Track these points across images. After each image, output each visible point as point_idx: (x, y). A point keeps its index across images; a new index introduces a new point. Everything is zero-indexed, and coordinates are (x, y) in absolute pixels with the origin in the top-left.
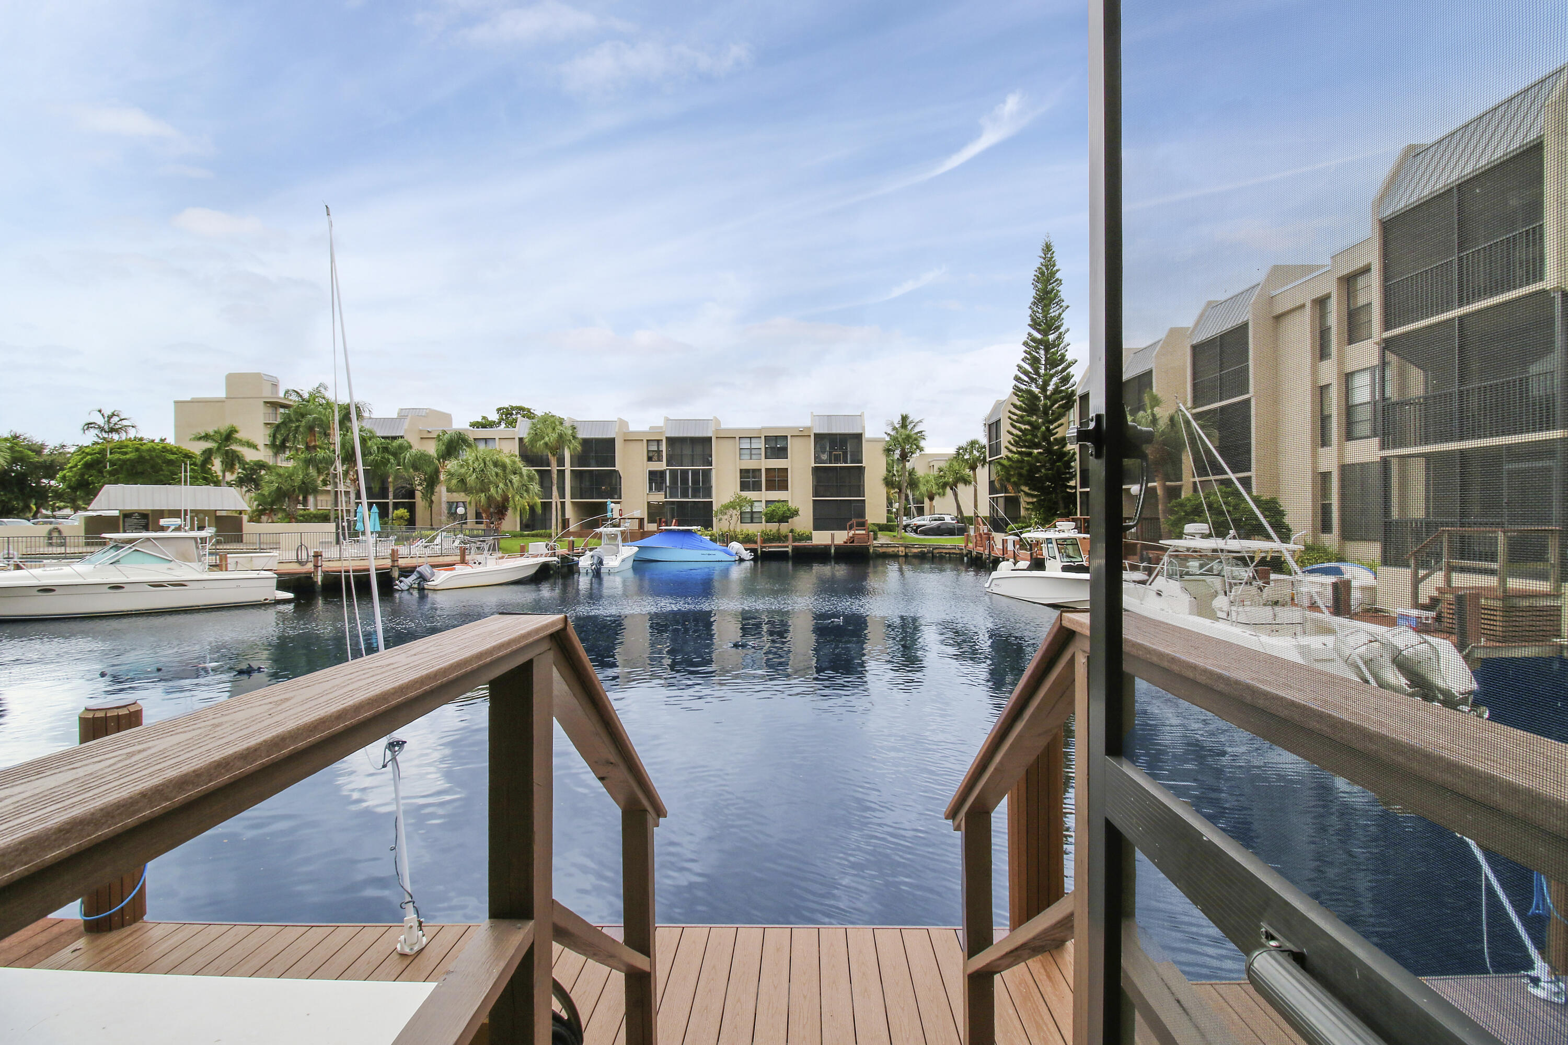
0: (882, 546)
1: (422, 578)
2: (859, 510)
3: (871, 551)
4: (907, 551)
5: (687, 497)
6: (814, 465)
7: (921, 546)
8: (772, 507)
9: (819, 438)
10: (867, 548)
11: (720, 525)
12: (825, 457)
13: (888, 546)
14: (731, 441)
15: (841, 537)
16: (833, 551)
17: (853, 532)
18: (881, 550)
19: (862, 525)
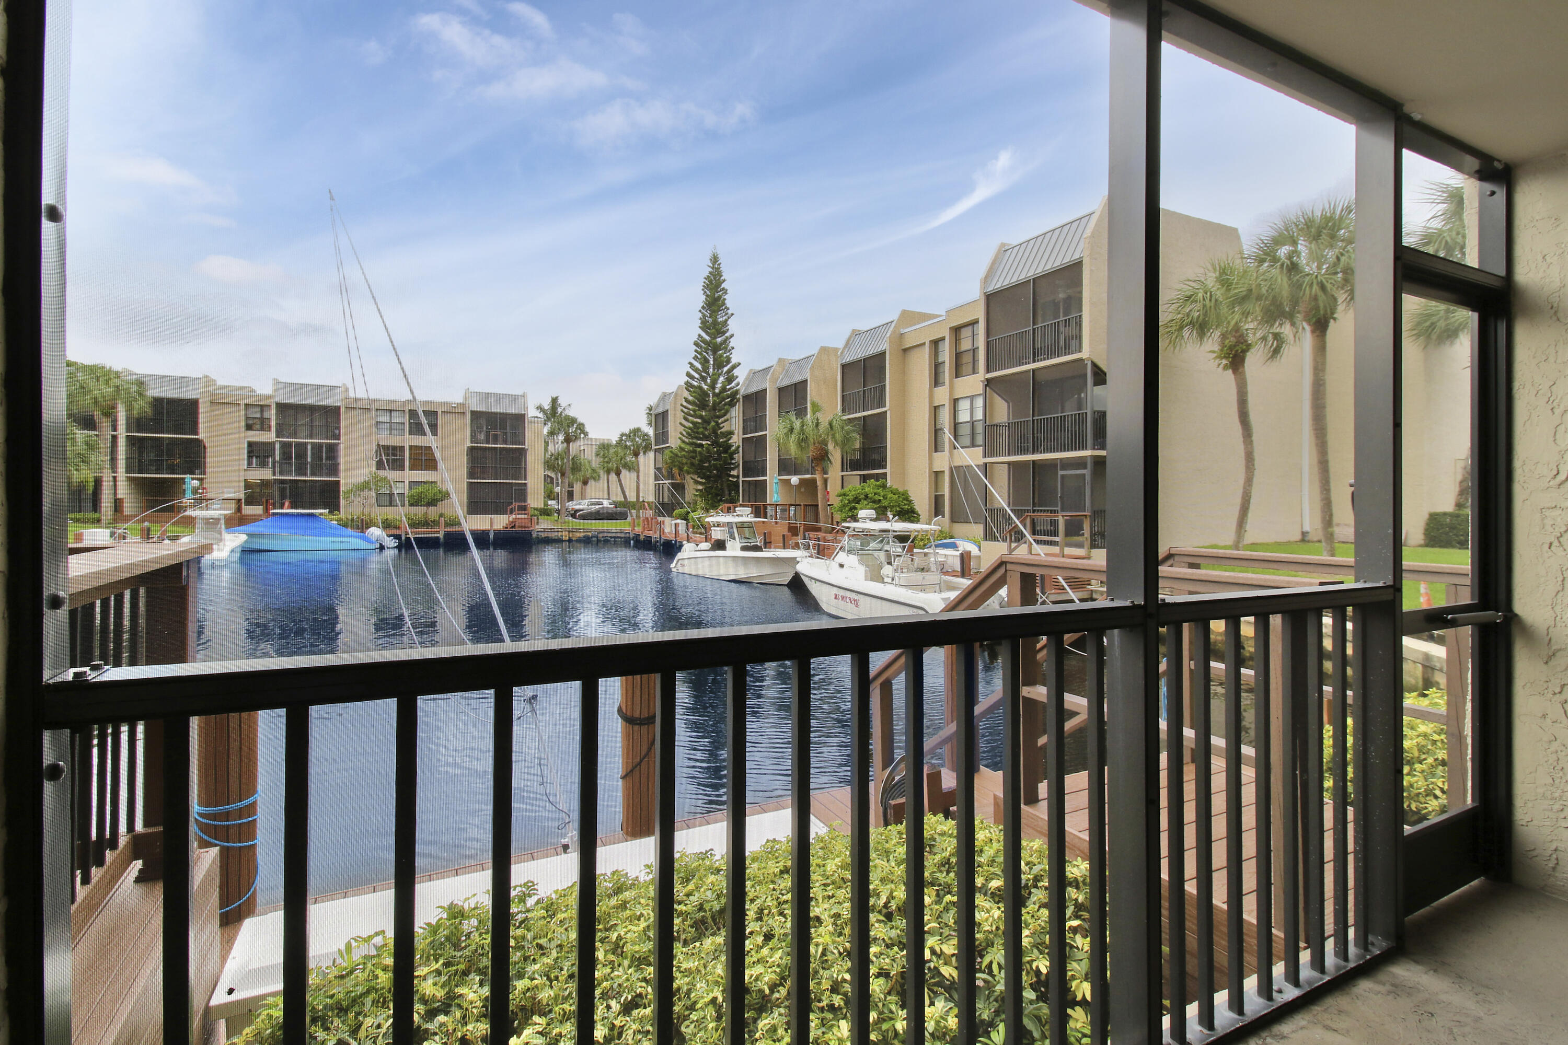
0: (545, 531)
2: (521, 492)
3: (534, 536)
4: (571, 535)
5: (305, 475)
6: (469, 444)
7: (586, 530)
8: (420, 489)
9: (475, 415)
10: (530, 533)
11: (348, 508)
12: (482, 437)
13: (552, 530)
14: (365, 413)
15: (500, 522)
16: (491, 536)
17: (514, 516)
18: (543, 535)
19: (523, 509)
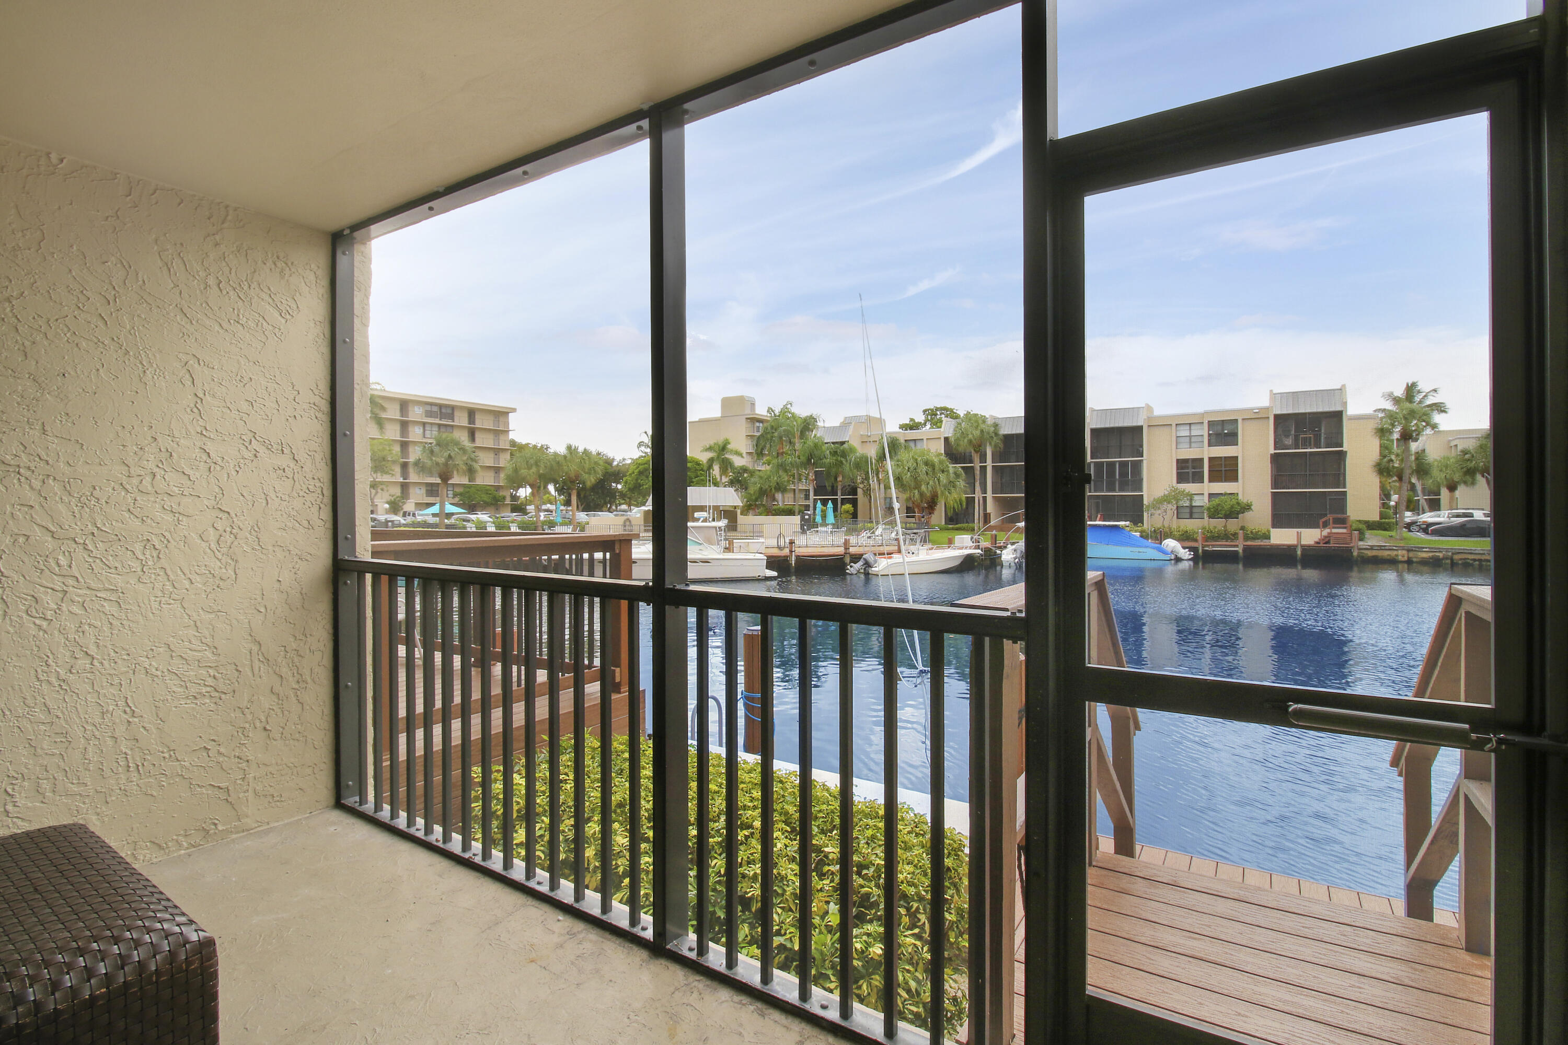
0: (1372, 548)
1: (868, 565)
2: (1340, 501)
3: (1355, 554)
4: (1411, 554)
5: (1114, 490)
6: (1272, 451)
7: (1432, 550)
8: (1216, 501)
9: (1277, 418)
10: (1349, 550)
11: (1150, 521)
12: (1289, 441)
13: (1381, 548)
14: (1166, 429)
15: (1310, 536)
16: (1299, 552)
17: (1326, 532)
18: (1370, 553)
19: (1342, 522)
